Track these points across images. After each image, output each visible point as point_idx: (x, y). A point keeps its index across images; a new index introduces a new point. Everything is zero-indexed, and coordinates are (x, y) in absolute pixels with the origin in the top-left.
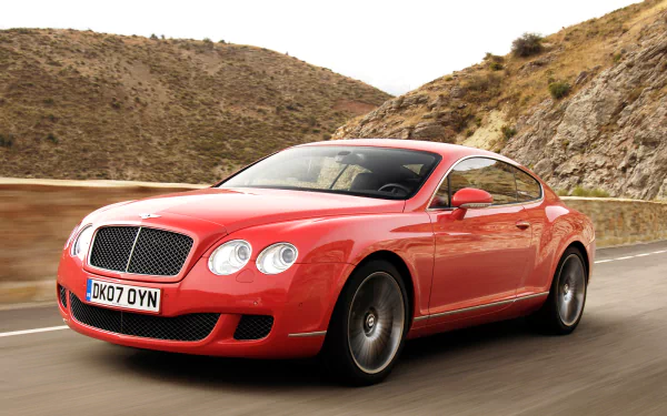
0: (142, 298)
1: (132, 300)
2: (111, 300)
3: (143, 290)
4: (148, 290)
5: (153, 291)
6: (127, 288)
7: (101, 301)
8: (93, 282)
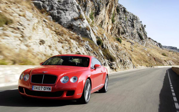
0: (47, 89)
1: (45, 89)
3: (47, 87)
4: (49, 87)
6: (43, 87)
7: (37, 90)
8: (34, 86)
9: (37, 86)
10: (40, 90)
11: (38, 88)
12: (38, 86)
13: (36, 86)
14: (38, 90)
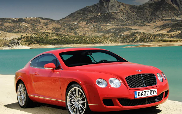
0: (153, 92)
1: (151, 93)
2: (145, 95)
3: (153, 90)
4: (154, 89)
5: (155, 89)
6: (149, 90)
7: (142, 96)
8: (137, 92)
9: (142, 91)
10: (147, 96)
11: (143, 93)
12: (144, 91)
13: (140, 91)
14: (144, 96)
